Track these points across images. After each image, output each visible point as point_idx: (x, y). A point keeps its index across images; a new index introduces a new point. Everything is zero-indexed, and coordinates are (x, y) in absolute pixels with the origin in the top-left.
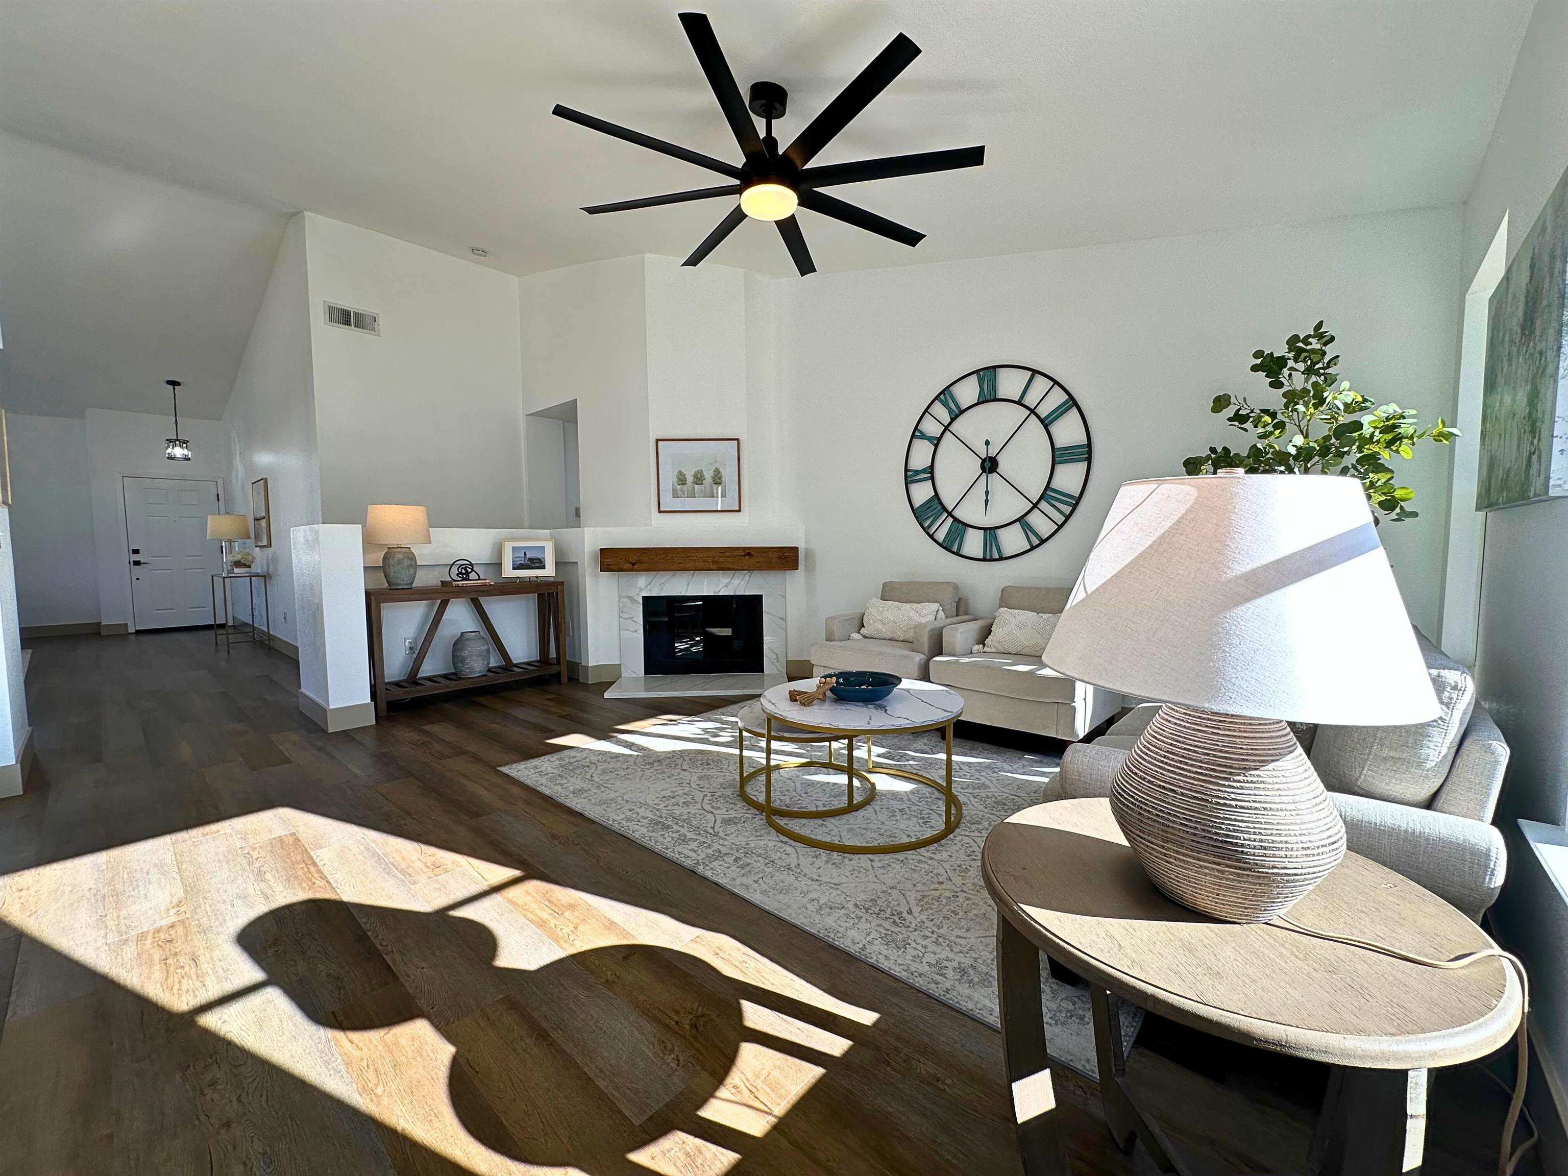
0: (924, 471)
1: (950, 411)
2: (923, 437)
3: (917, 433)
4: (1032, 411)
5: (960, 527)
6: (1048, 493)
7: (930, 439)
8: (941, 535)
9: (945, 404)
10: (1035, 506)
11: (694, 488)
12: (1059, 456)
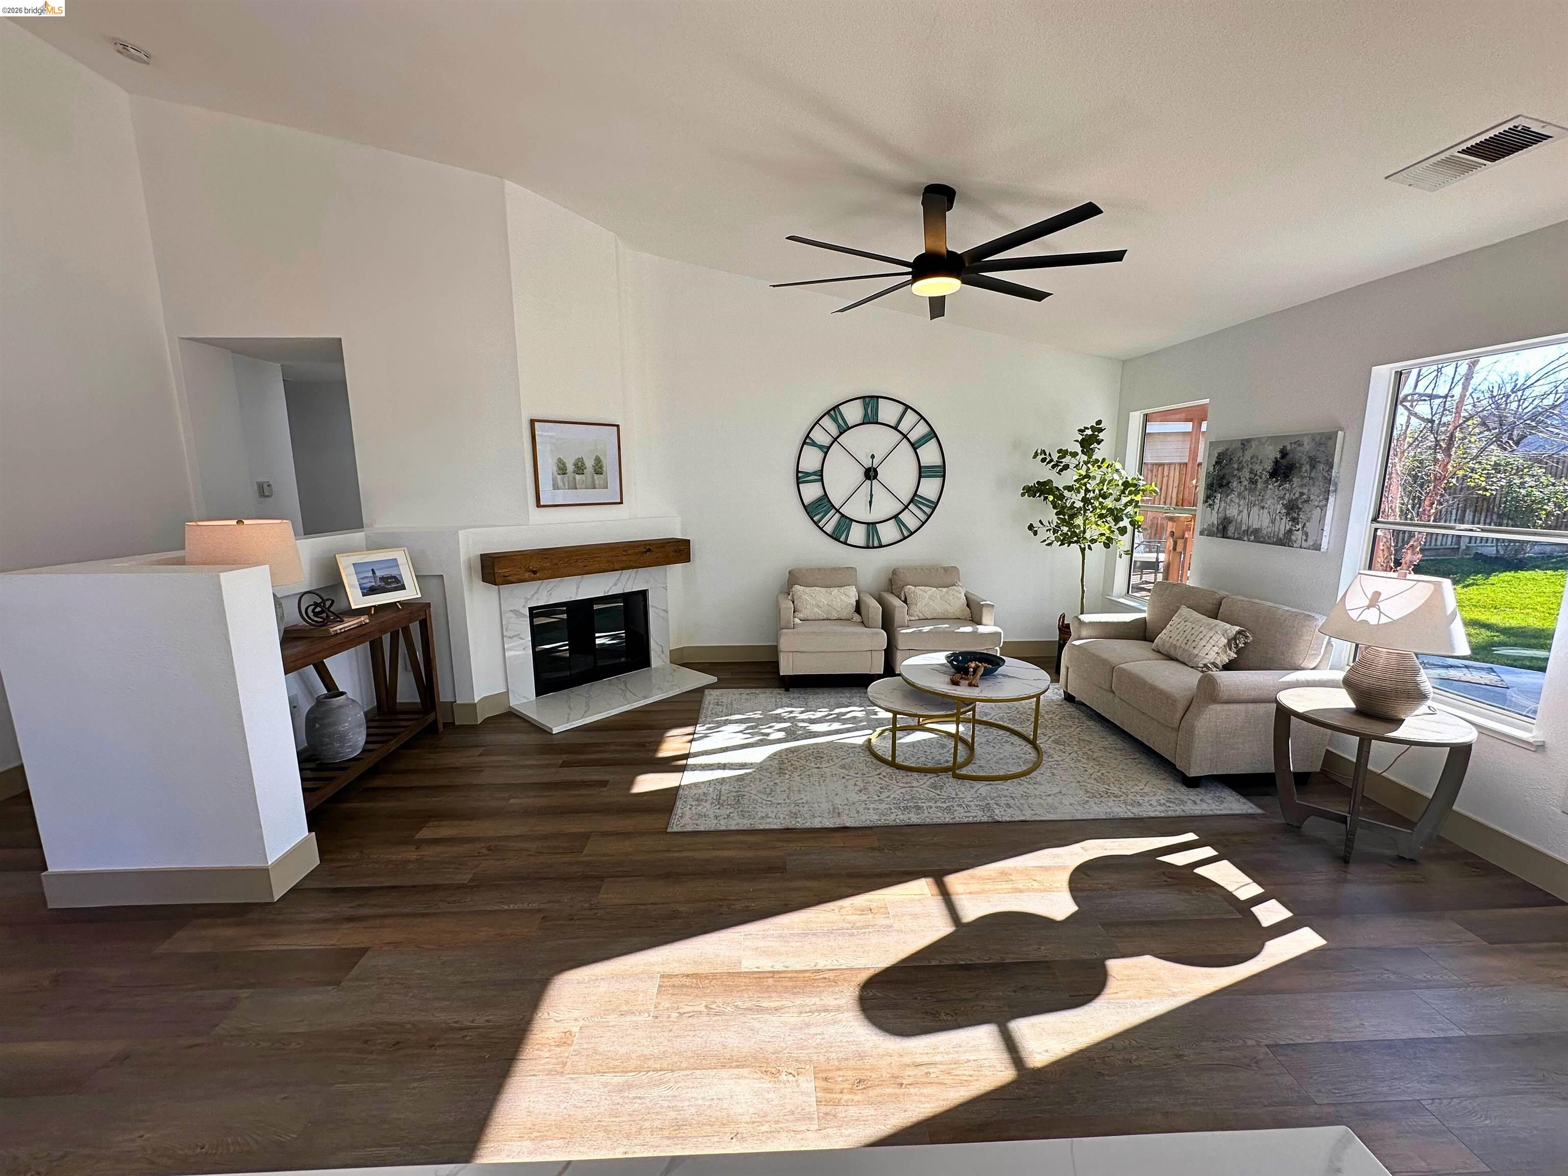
0: (814, 473)
1: (839, 426)
2: (814, 444)
3: (807, 441)
4: (905, 436)
5: (846, 522)
6: (915, 499)
7: (820, 447)
8: (829, 528)
9: (835, 420)
10: (906, 507)
11: (574, 478)
12: (923, 472)
